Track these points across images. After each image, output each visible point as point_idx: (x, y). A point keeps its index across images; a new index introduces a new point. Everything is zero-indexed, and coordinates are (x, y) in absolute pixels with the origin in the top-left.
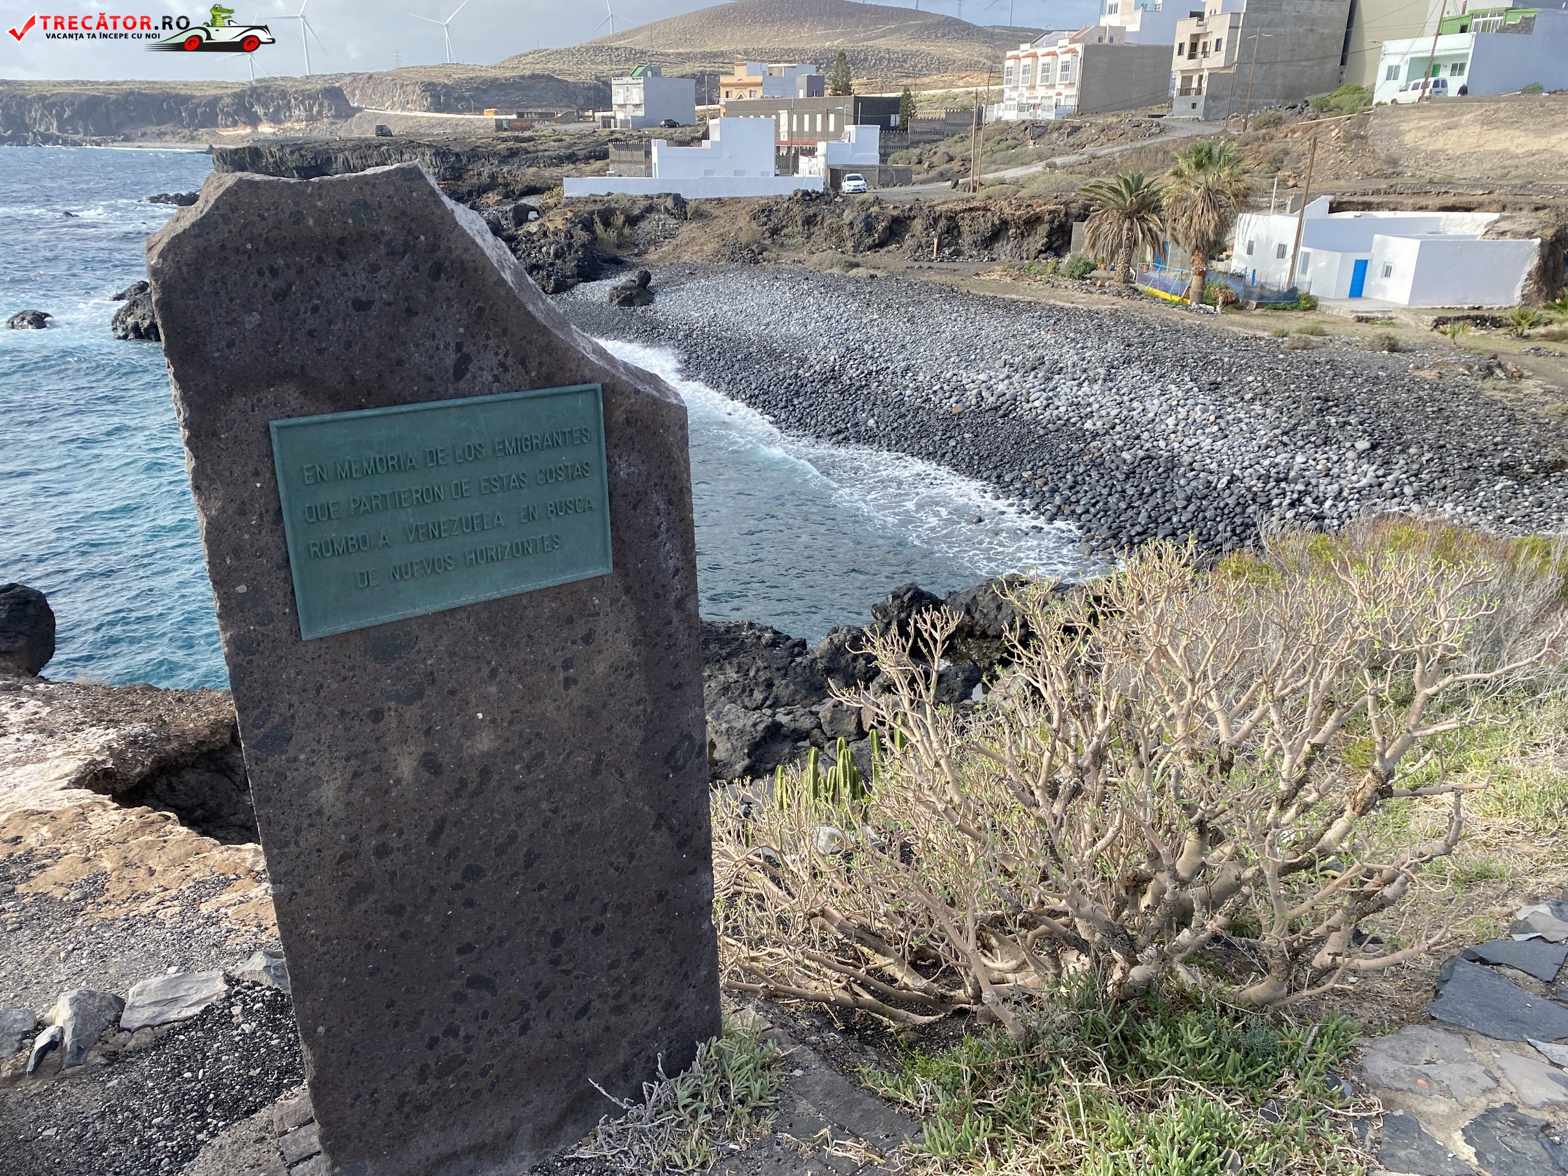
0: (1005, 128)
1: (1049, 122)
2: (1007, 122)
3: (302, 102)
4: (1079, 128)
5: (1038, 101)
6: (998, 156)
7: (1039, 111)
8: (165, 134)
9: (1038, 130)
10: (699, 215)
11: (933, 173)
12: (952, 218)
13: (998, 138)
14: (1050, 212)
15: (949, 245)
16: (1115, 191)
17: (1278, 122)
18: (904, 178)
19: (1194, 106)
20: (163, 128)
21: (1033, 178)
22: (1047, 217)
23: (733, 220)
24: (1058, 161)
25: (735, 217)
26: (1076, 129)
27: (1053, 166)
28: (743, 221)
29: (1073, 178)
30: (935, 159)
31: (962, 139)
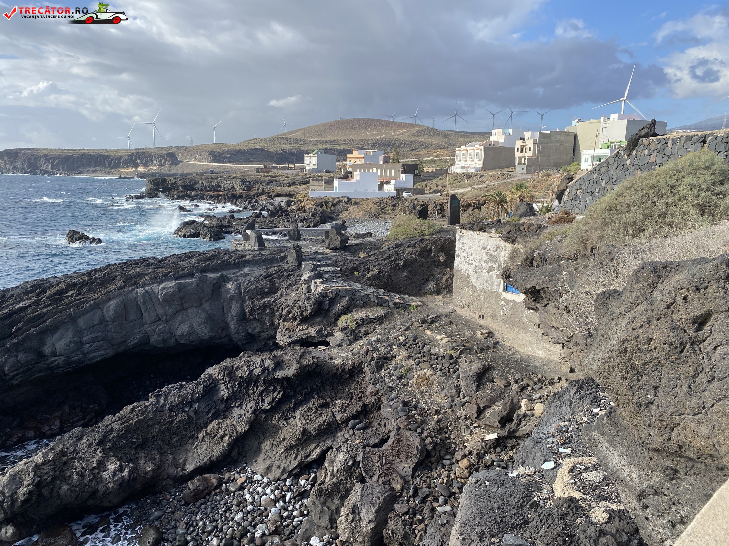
0: (457, 175)
1: (473, 173)
2: (457, 173)
3: (158, 158)
4: (483, 176)
5: (468, 166)
6: (454, 185)
7: (469, 169)
8: (97, 171)
9: (469, 176)
10: (356, 203)
11: (432, 191)
12: (441, 204)
13: (454, 179)
14: (474, 203)
15: (441, 213)
16: (493, 196)
17: (549, 175)
18: (422, 192)
19: (523, 169)
20: (97, 168)
21: (468, 192)
22: (472, 205)
23: (368, 205)
24: (476, 187)
25: (368, 204)
26: (482, 176)
27: (474, 189)
28: (371, 205)
29: (481, 193)
30: (432, 186)
31: (441, 179)
